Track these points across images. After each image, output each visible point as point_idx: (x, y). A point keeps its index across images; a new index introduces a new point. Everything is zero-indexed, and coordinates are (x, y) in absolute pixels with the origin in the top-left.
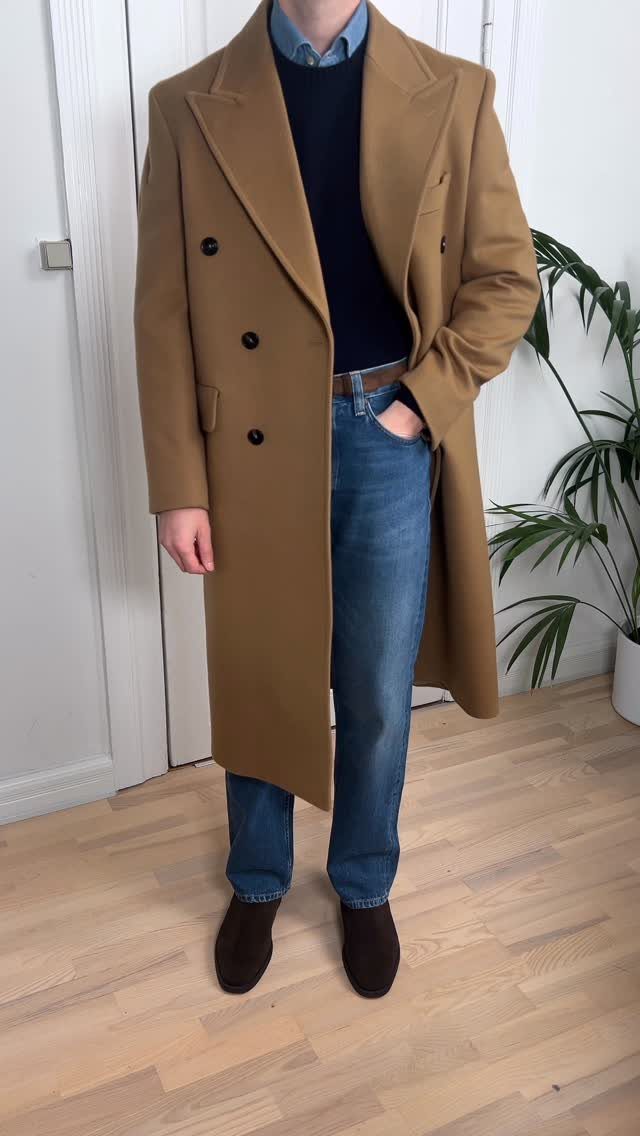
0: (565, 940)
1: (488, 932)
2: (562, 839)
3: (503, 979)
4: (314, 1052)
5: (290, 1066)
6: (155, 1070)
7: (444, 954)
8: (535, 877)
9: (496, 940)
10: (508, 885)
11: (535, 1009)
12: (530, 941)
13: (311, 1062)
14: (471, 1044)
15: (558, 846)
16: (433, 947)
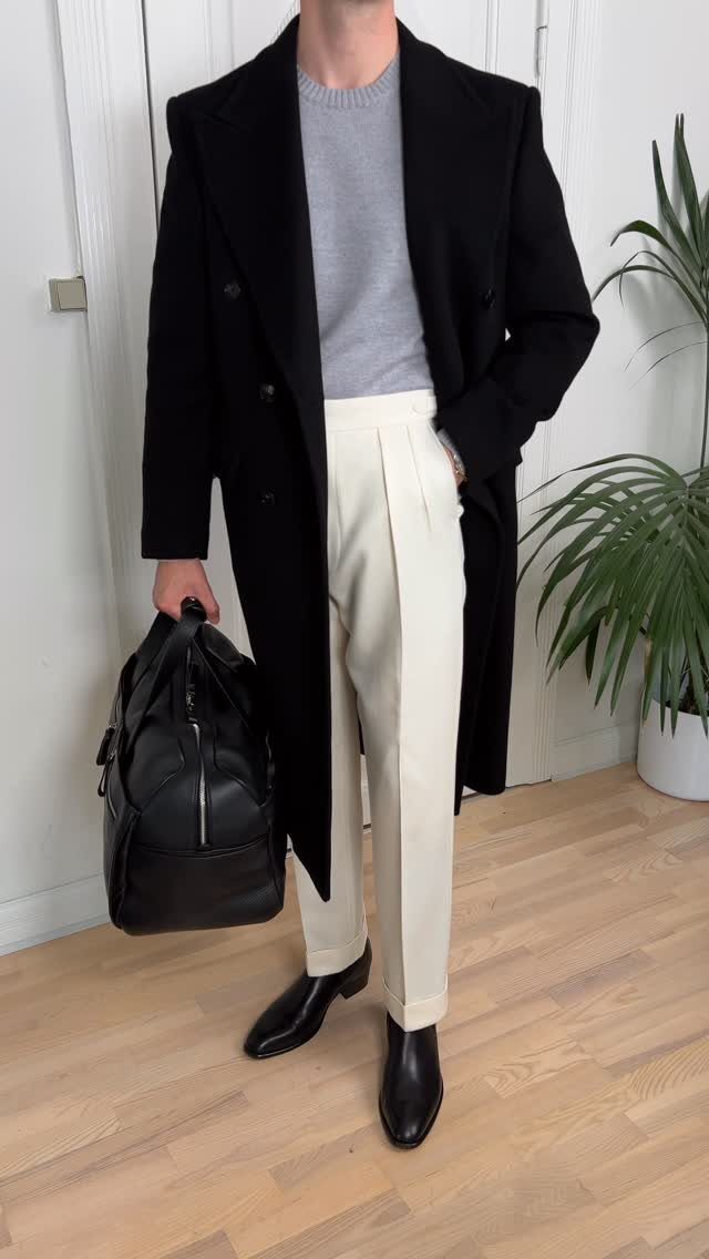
0: (670, 1057)
1: (582, 1051)
2: (652, 940)
3: (607, 1106)
4: (404, 1204)
5: (379, 1222)
6: (225, 1235)
7: (536, 1080)
8: (629, 985)
9: (594, 1061)
10: (598, 996)
11: (648, 1139)
12: (633, 1059)
13: (402, 1216)
14: (581, 1185)
15: (647, 949)
16: (525, 1072)
